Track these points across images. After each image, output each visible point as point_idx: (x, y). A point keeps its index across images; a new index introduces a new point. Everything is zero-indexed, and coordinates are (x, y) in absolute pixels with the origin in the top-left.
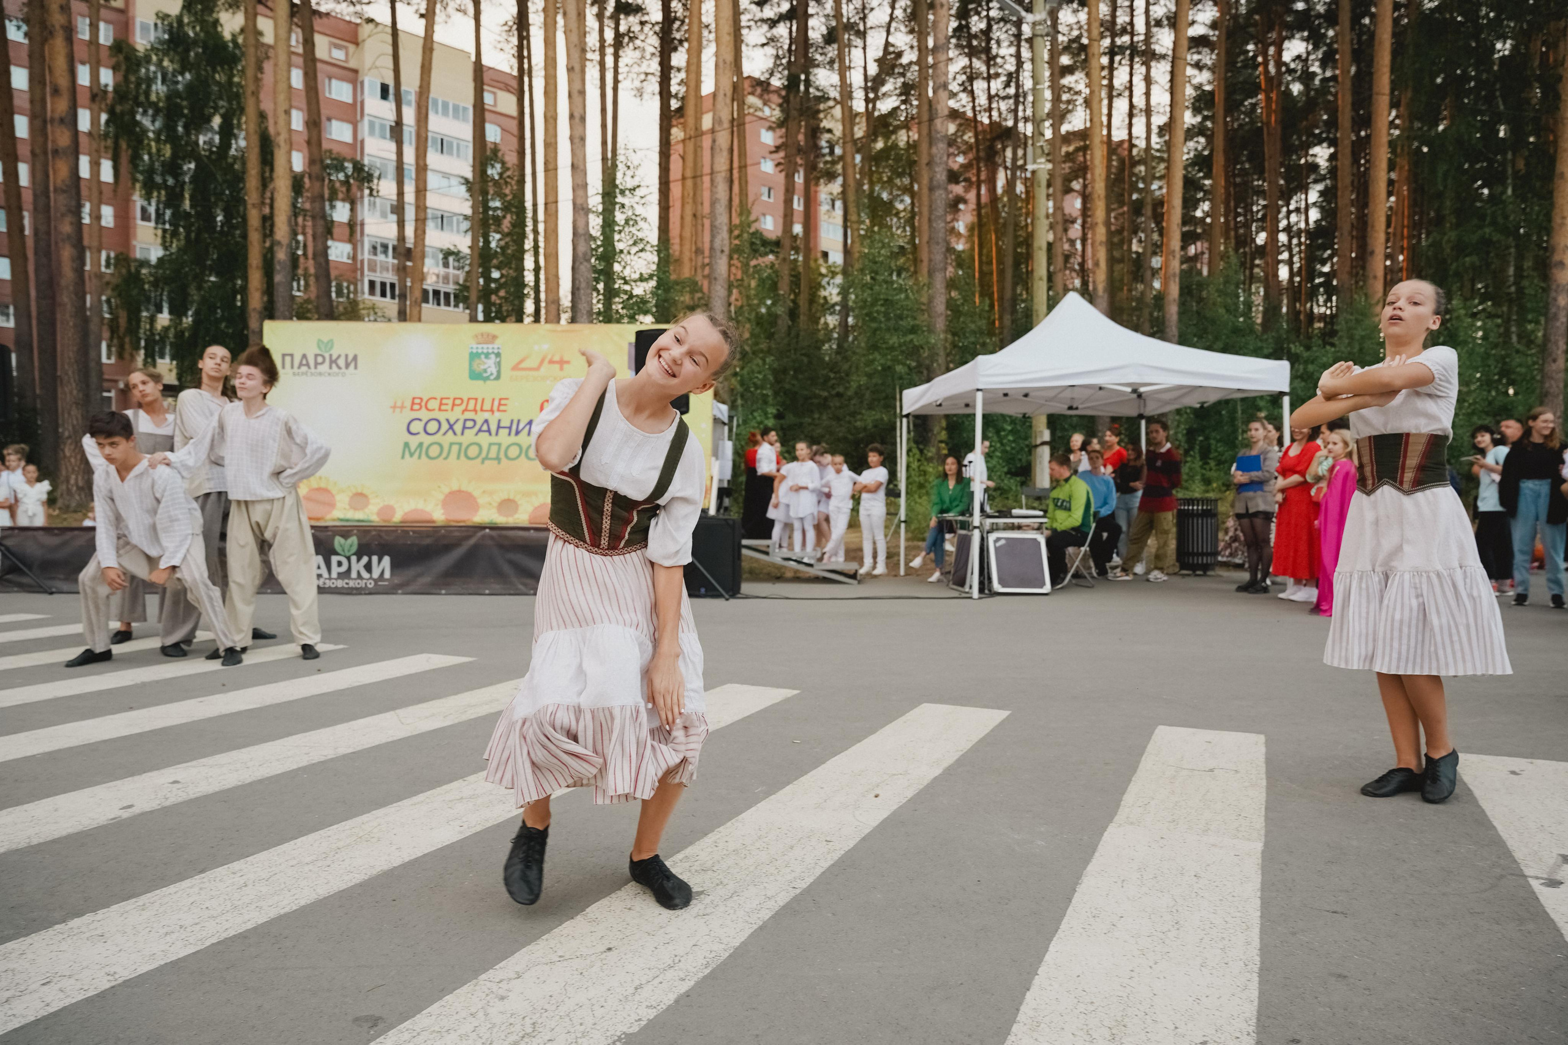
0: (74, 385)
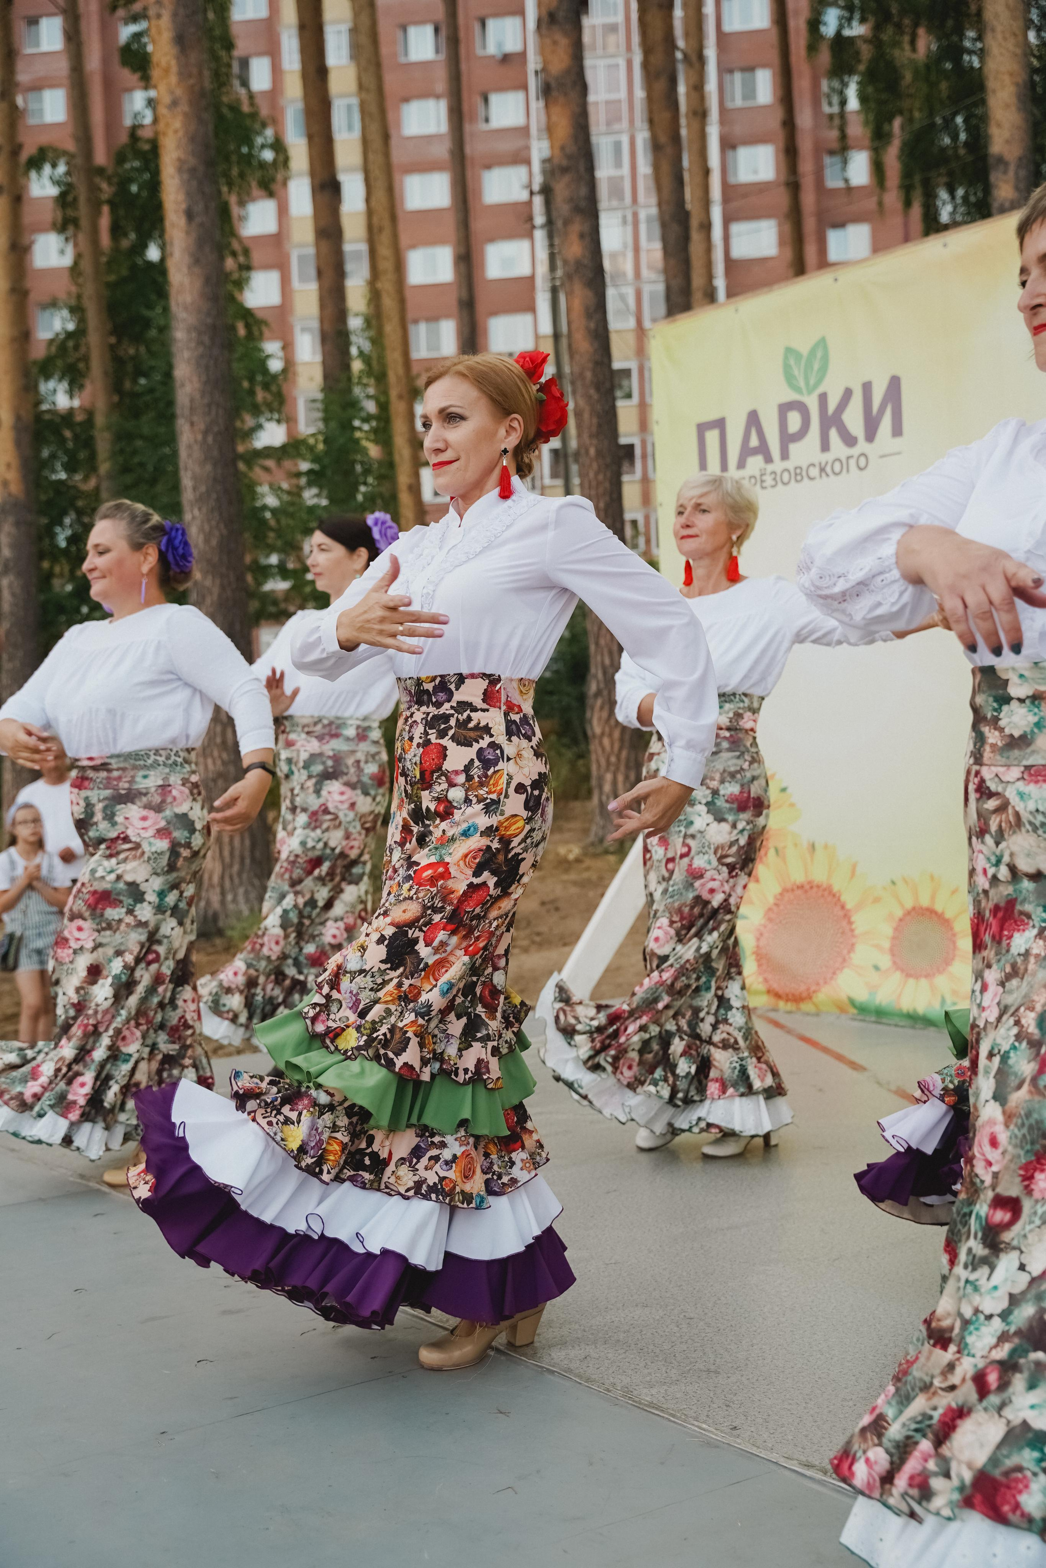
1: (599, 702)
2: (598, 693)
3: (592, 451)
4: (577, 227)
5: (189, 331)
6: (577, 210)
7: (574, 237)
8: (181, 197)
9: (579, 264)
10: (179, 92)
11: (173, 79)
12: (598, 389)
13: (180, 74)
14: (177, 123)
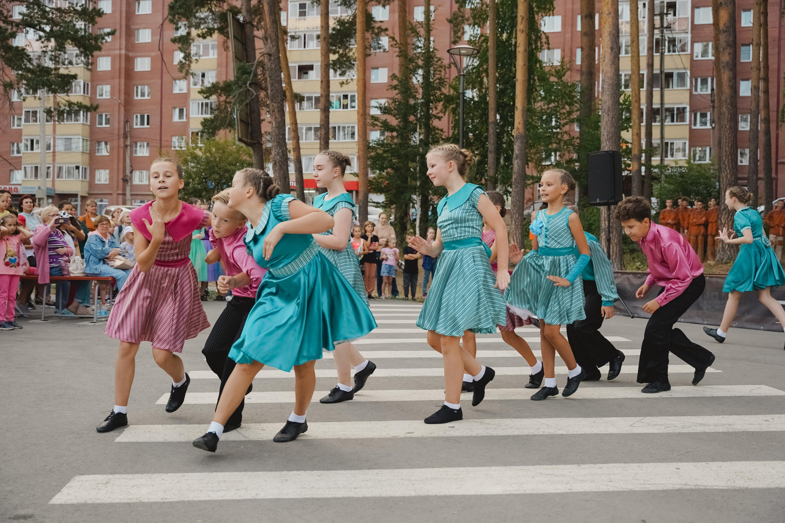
0: (728, 171)
1: (724, 212)
2: (723, 210)
3: (728, 126)
4: (728, 51)
5: (609, 85)
6: (728, 45)
7: (727, 54)
8: (609, 43)
9: (727, 63)
10: (611, 10)
11: (610, 6)
12: (731, 106)
13: (612, 4)
14: (610, 20)
